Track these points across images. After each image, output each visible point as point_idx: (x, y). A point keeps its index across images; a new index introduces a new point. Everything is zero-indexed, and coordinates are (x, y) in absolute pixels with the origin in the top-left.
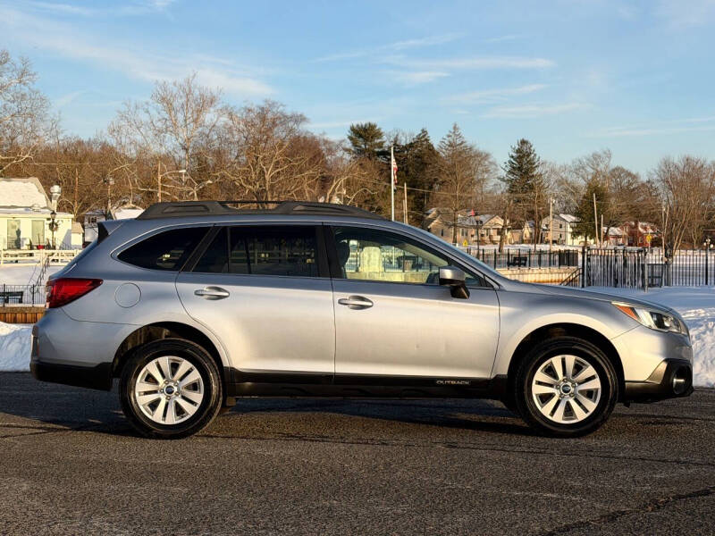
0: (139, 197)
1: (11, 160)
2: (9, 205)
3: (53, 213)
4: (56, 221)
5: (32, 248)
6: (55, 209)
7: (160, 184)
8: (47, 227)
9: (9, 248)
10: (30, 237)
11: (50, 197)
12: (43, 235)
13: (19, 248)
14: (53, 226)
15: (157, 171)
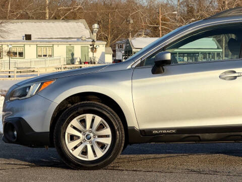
0: (148, 31)
1: (70, 10)
2: (67, 37)
3: (93, 41)
4: (95, 46)
5: (81, 63)
6: (95, 38)
7: (161, 21)
8: (90, 50)
9: (67, 64)
10: (80, 57)
11: (92, 32)
12: (88, 56)
13: (73, 64)
14: (94, 49)
15: (159, 13)
